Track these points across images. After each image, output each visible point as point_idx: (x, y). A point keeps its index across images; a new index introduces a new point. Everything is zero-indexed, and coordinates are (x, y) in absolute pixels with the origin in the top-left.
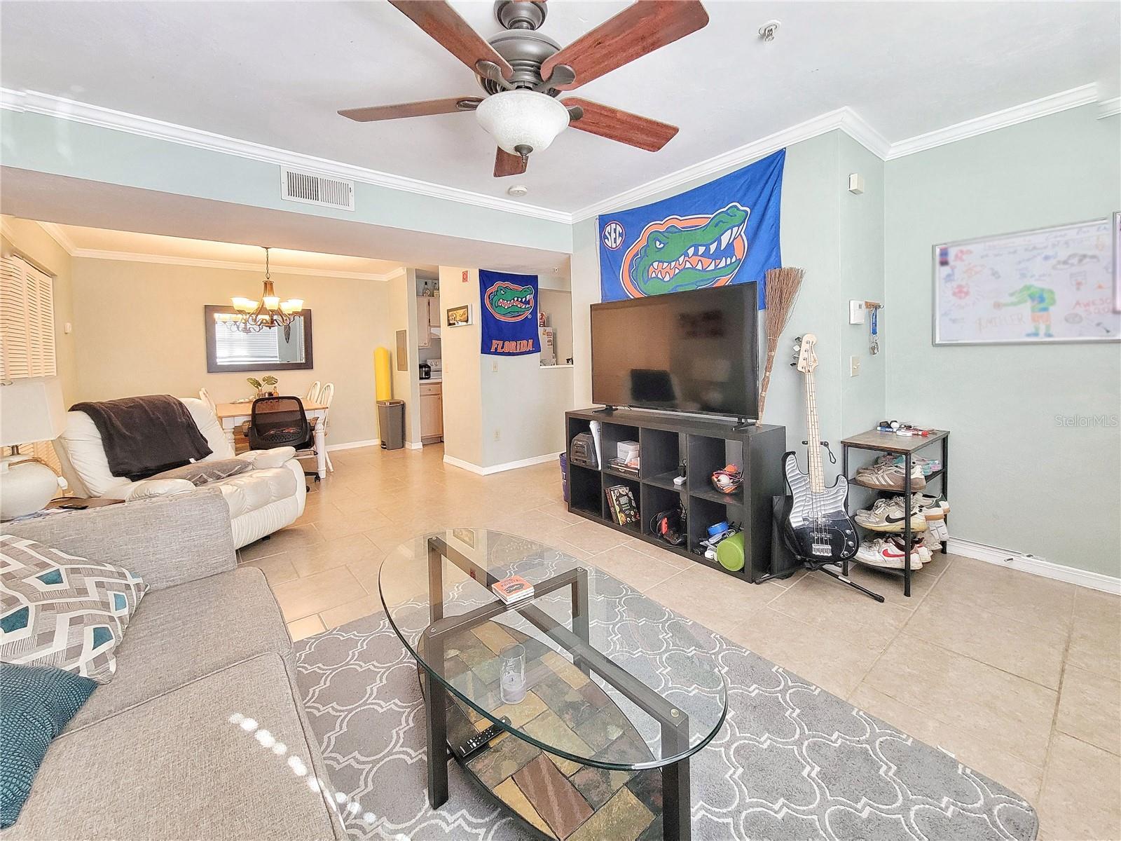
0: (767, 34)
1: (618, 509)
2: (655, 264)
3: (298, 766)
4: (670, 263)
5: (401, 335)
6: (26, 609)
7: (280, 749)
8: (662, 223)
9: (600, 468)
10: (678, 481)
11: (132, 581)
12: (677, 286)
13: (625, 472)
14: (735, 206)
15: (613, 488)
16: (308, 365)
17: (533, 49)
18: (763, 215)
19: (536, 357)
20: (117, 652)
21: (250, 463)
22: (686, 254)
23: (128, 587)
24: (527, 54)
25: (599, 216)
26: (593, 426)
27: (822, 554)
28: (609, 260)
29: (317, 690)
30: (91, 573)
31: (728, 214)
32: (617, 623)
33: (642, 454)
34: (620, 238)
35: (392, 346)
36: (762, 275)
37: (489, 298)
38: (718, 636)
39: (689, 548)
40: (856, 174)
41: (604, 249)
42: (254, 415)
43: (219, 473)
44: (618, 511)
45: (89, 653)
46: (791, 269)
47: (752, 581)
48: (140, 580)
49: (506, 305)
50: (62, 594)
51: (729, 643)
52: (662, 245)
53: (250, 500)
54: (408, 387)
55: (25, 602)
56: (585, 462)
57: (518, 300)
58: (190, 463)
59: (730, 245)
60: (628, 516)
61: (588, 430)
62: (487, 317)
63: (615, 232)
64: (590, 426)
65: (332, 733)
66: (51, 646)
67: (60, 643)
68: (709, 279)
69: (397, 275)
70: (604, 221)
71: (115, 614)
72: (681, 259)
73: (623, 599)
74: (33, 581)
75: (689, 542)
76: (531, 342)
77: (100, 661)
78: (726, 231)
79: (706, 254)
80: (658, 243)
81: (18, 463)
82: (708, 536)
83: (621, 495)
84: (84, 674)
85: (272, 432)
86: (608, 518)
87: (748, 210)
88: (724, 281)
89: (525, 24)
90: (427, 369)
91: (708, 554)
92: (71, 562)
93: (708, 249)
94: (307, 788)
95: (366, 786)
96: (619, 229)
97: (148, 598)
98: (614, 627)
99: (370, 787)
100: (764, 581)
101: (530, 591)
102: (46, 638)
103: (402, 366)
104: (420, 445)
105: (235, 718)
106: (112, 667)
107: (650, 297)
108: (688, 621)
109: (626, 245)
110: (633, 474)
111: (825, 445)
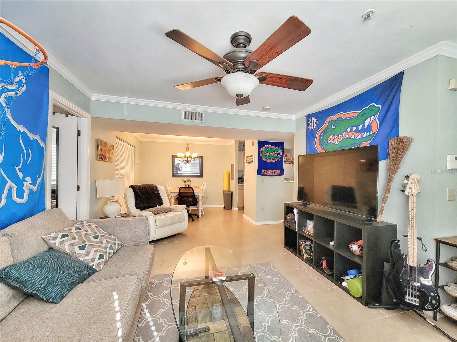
0: (367, 17)
1: (304, 251)
2: (331, 137)
3: (118, 316)
4: (338, 136)
5: (233, 166)
6: (86, 245)
7: (118, 309)
8: (335, 116)
9: (297, 230)
10: (332, 243)
11: (117, 242)
12: (342, 147)
13: (308, 234)
14: (373, 105)
15: (303, 241)
16: (201, 176)
17: (243, 55)
18: (389, 108)
19: (282, 177)
20: (105, 262)
21: (172, 209)
22: (346, 131)
23: (115, 244)
24: (240, 57)
25: (307, 115)
26: (295, 211)
27: (412, 302)
28: (310, 135)
29: (165, 293)
30: (107, 238)
31: (369, 110)
32: (282, 304)
33: (315, 228)
34: (316, 125)
35: (230, 170)
36: (387, 141)
37: (262, 152)
38: (331, 328)
39: (334, 277)
40: (454, 79)
41: (308, 131)
42: (179, 192)
43: (163, 211)
44: (304, 252)
45: (97, 261)
46: (405, 137)
47: (366, 305)
48: (120, 242)
49: (269, 155)
50: (97, 242)
51: (336, 333)
52: (335, 127)
53: (169, 222)
54: (234, 186)
55: (87, 243)
56: (291, 226)
57: (274, 153)
58: (157, 207)
59: (369, 126)
60: (309, 255)
61: (293, 213)
62: (260, 160)
63: (313, 122)
64: (294, 211)
65: (163, 309)
66: (88, 257)
67: (90, 257)
68: (357, 143)
69: (232, 143)
70: (309, 117)
71: (108, 251)
72: (344, 134)
73: (290, 294)
74: (91, 237)
75: (334, 275)
76: (280, 170)
77: (99, 264)
78: (367, 118)
79: (357, 131)
80: (333, 126)
81: (113, 202)
82: (347, 274)
83: (306, 245)
84: (94, 267)
85: (185, 199)
86: (299, 254)
87: (380, 106)
88: (366, 144)
89: (242, 45)
90: (242, 179)
91: (344, 284)
92: (103, 233)
93: (357, 128)
94: (116, 324)
95: (163, 333)
96: (315, 121)
97: (122, 248)
98: (279, 306)
99: (164, 334)
100: (375, 307)
101: (224, 278)
102: (88, 254)
103: (232, 179)
104: (237, 209)
105: (115, 293)
106: (102, 266)
107: (328, 152)
108: (318, 314)
109: (318, 127)
110: (311, 236)
111: (419, 239)
